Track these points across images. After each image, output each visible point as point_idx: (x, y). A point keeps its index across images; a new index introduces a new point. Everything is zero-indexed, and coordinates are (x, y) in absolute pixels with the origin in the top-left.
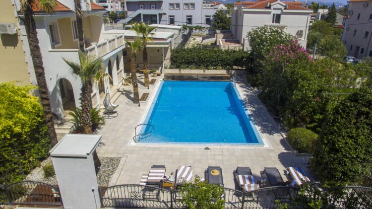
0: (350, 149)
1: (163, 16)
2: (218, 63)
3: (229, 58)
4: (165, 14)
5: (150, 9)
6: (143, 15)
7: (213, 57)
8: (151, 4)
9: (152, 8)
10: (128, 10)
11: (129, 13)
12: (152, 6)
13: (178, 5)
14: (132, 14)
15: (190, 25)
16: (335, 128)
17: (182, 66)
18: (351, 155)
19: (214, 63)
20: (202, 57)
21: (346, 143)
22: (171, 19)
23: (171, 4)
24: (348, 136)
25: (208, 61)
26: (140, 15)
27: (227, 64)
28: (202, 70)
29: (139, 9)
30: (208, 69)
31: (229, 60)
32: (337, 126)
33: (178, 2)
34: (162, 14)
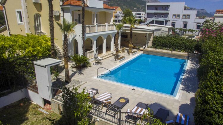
0: (217, 103)
1: (168, 22)
2: (183, 48)
3: (191, 45)
4: (169, 21)
5: (161, 17)
6: (156, 21)
7: (179, 43)
8: (161, 15)
9: (162, 17)
10: (147, 17)
11: (148, 19)
12: (162, 16)
13: (179, 16)
14: (149, 20)
15: (185, 29)
16: (209, 83)
17: (158, 47)
18: (217, 109)
19: (179, 47)
20: (172, 42)
21: (215, 97)
22: (173, 24)
23: (174, 15)
24: (218, 92)
25: (176, 45)
26: (154, 20)
27: (189, 49)
28: (171, 51)
29: (154, 17)
30: (175, 51)
31: (191, 46)
32: (210, 82)
33: (178, 14)
34: (167, 21)
